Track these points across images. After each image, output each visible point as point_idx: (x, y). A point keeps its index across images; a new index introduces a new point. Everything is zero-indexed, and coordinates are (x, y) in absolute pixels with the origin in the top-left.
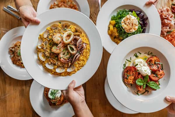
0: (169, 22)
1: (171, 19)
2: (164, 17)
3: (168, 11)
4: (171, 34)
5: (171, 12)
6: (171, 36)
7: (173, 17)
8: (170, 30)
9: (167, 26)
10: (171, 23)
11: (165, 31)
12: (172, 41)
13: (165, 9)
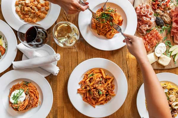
0: (148, 19)
1: (150, 16)
2: (142, 13)
3: (148, 7)
4: (151, 32)
5: (151, 9)
6: (151, 34)
7: (153, 14)
8: (149, 28)
9: (146, 24)
10: (150, 21)
11: (144, 29)
12: (152, 40)
13: (144, 5)
